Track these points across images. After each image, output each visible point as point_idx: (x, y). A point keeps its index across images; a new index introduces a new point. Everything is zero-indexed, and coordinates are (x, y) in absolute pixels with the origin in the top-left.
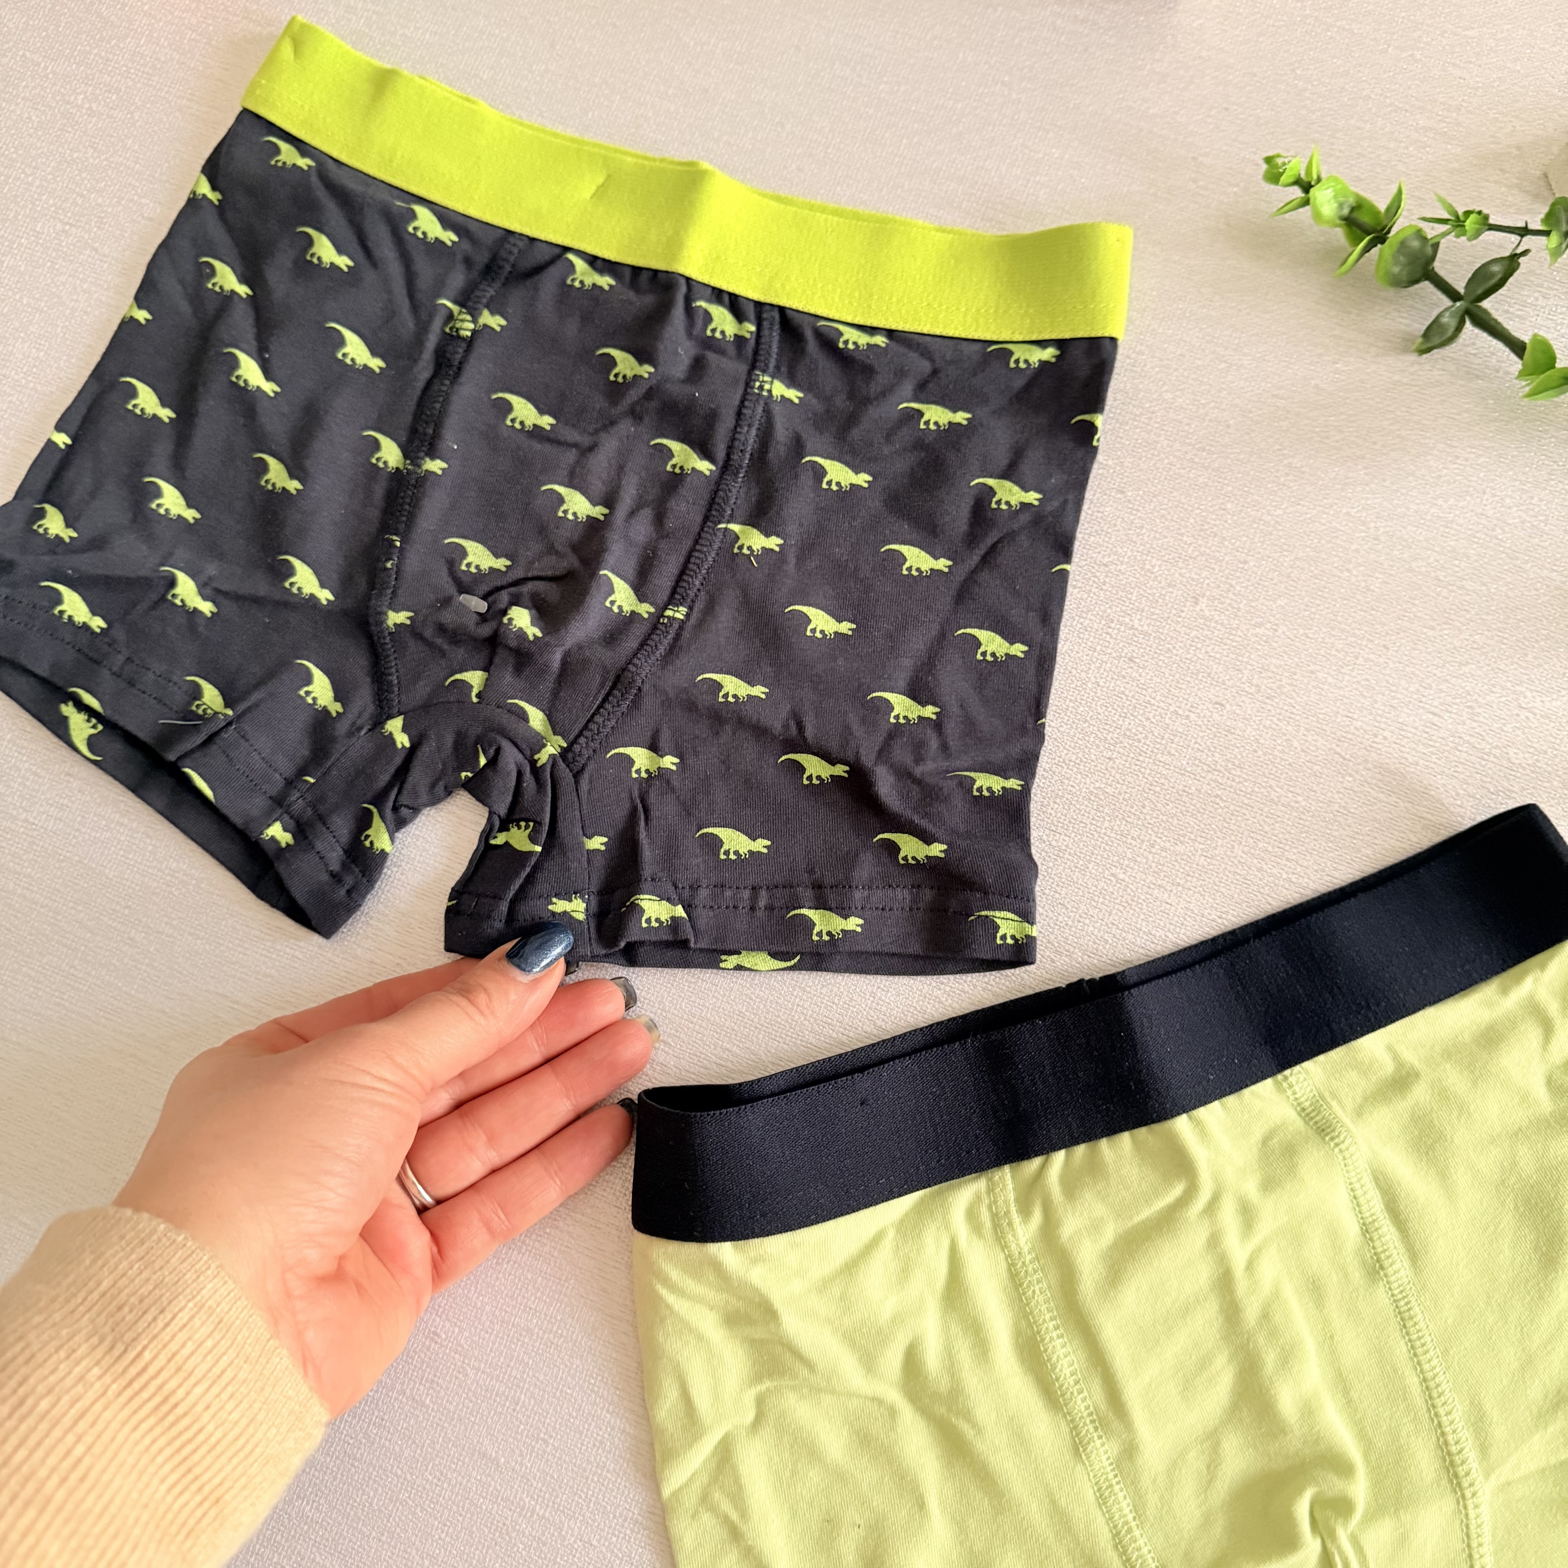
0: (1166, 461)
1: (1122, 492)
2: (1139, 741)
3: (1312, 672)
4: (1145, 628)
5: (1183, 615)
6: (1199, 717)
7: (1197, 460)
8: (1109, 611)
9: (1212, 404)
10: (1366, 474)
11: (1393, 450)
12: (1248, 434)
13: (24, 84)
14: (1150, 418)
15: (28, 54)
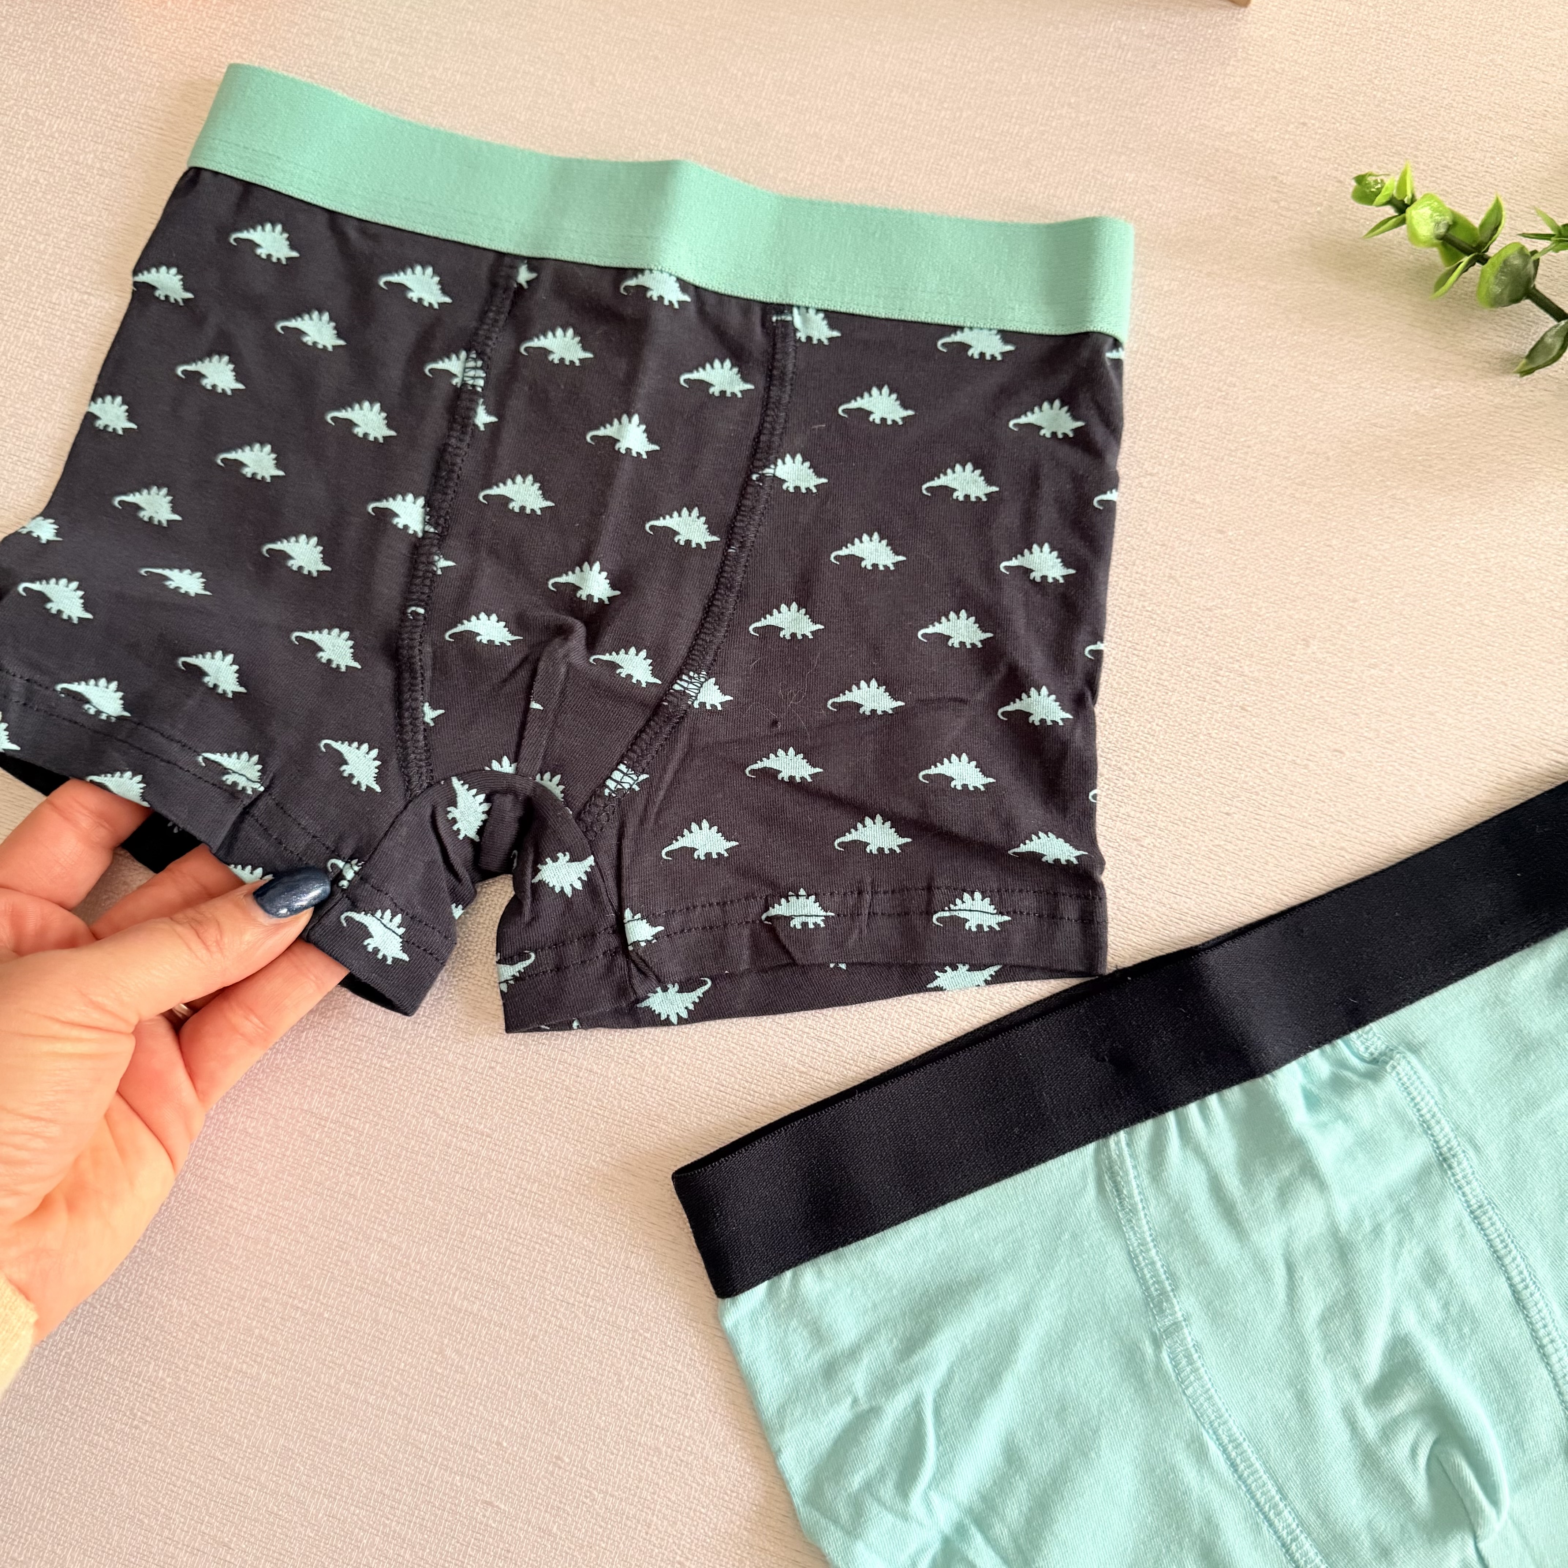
0: (1266, 498)
1: (1221, 532)
2: (1257, 794)
3: (1431, 714)
4: (1256, 674)
5: (1294, 658)
6: (1318, 766)
7: (1297, 495)
8: (1217, 658)
9: (1310, 436)
10: (1472, 503)
11: (1498, 477)
12: (1349, 466)
13: (28, 144)
14: (1247, 453)
15: (31, 112)
